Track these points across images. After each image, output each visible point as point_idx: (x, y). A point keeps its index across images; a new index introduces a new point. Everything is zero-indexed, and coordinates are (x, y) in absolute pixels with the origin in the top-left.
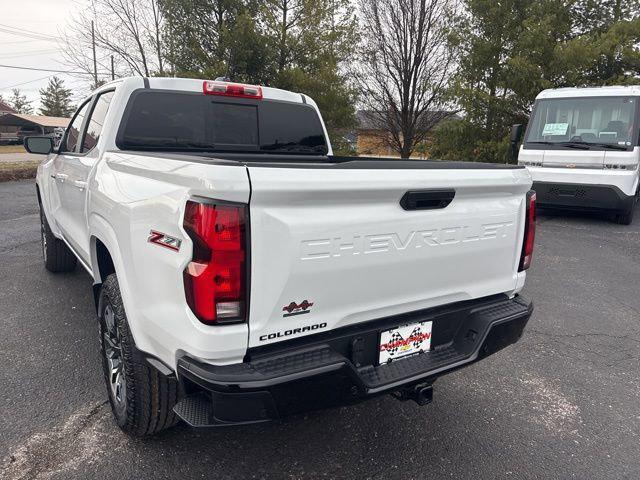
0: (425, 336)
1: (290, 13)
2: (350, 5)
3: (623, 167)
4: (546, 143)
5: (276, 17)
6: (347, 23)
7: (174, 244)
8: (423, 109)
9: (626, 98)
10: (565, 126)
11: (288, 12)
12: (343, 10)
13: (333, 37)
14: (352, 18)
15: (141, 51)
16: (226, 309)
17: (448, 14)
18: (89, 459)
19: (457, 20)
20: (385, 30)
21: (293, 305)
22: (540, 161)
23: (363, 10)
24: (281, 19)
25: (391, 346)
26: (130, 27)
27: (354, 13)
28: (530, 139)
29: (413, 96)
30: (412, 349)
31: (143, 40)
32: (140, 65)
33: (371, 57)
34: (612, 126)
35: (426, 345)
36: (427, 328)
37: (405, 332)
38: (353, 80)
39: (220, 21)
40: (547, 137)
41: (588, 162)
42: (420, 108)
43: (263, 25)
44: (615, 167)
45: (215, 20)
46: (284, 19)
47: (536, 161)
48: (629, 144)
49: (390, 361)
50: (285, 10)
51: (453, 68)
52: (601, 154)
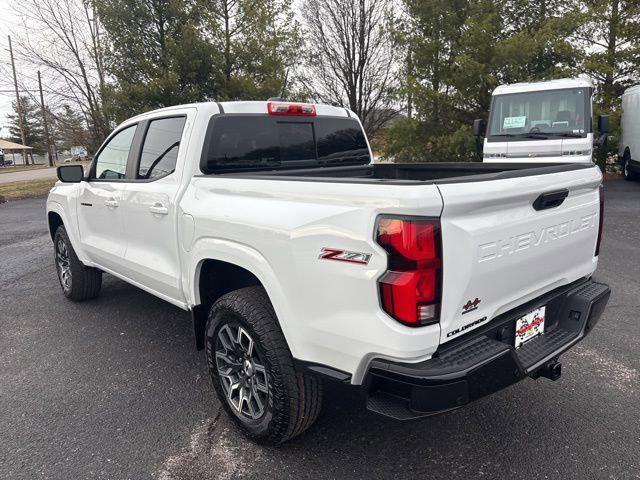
0: (541, 320)
1: (232, 21)
2: (289, 11)
3: (579, 153)
4: (507, 135)
5: (219, 25)
6: (290, 28)
7: (360, 258)
8: (370, 108)
9: (574, 90)
10: (523, 119)
11: (229, 20)
12: (283, 16)
13: (276, 43)
14: (293, 22)
15: (81, 65)
16: (425, 312)
17: (389, 16)
18: (236, 472)
19: (398, 21)
20: (328, 33)
21: (469, 303)
22: (504, 152)
23: (305, 15)
24: (224, 28)
25: (522, 332)
26: (66, 40)
27: (295, 18)
28: (493, 133)
29: (360, 97)
30: (534, 332)
31: (84, 54)
32: (81, 80)
33: (314, 60)
34: (561, 116)
35: (541, 328)
36: (541, 313)
37: (529, 318)
38: (299, 84)
39: (161, 31)
40: (508, 130)
41: (548, 150)
42: (367, 108)
43: (207, 35)
44: (572, 153)
45: (156, 30)
46: (227, 28)
47: (501, 152)
48: (582, 131)
49: (521, 344)
50: (227, 18)
51: (395, 67)
52: (558, 142)
